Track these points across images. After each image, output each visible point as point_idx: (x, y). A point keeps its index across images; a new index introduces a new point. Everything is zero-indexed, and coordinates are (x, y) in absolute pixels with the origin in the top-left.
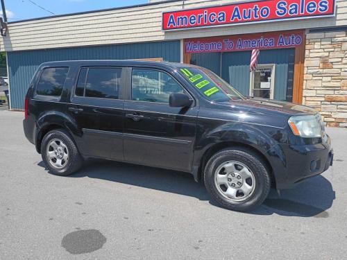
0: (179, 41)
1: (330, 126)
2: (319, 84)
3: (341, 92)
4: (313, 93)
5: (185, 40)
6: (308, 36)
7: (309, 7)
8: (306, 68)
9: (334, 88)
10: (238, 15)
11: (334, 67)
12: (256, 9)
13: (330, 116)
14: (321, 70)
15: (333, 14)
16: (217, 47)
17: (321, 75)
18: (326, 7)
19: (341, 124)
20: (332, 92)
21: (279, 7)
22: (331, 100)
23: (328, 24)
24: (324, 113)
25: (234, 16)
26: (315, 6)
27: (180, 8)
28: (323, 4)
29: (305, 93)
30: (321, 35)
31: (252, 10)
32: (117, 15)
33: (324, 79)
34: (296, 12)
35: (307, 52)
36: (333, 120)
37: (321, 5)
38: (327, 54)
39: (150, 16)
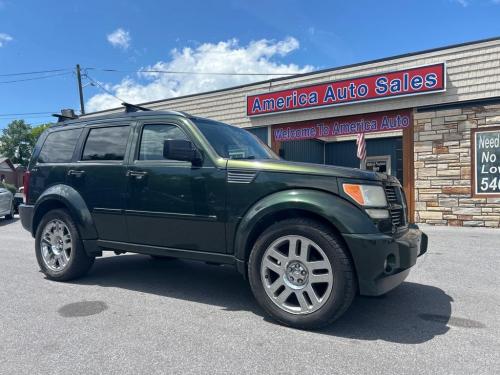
0: (266, 128)
1: (451, 225)
2: (433, 172)
3: (462, 182)
4: (426, 184)
5: (274, 127)
6: (417, 116)
7: (413, 82)
8: (416, 155)
9: (452, 178)
10: (332, 96)
11: (450, 151)
12: (352, 88)
13: (450, 212)
14: (434, 156)
15: (443, 88)
16: (310, 133)
17: (435, 161)
18: (434, 82)
19: (465, 223)
20: (449, 182)
21: (379, 84)
22: (449, 192)
23: (439, 101)
24: (442, 208)
25: (327, 96)
26: (420, 81)
27: (267, 91)
28: (431, 78)
29: (417, 184)
30: (432, 114)
31: (348, 89)
32: (198, 102)
33: (440, 166)
34: (398, 89)
35: (416, 135)
36: (455, 217)
37: (428, 79)
38: (440, 137)
39: (234, 101)
